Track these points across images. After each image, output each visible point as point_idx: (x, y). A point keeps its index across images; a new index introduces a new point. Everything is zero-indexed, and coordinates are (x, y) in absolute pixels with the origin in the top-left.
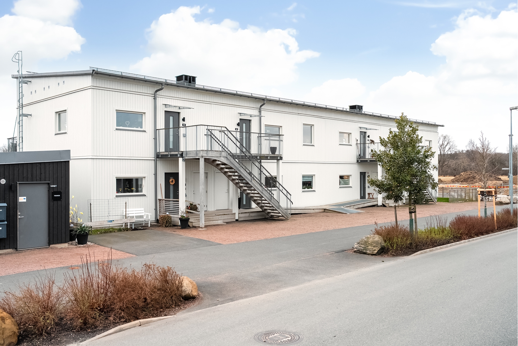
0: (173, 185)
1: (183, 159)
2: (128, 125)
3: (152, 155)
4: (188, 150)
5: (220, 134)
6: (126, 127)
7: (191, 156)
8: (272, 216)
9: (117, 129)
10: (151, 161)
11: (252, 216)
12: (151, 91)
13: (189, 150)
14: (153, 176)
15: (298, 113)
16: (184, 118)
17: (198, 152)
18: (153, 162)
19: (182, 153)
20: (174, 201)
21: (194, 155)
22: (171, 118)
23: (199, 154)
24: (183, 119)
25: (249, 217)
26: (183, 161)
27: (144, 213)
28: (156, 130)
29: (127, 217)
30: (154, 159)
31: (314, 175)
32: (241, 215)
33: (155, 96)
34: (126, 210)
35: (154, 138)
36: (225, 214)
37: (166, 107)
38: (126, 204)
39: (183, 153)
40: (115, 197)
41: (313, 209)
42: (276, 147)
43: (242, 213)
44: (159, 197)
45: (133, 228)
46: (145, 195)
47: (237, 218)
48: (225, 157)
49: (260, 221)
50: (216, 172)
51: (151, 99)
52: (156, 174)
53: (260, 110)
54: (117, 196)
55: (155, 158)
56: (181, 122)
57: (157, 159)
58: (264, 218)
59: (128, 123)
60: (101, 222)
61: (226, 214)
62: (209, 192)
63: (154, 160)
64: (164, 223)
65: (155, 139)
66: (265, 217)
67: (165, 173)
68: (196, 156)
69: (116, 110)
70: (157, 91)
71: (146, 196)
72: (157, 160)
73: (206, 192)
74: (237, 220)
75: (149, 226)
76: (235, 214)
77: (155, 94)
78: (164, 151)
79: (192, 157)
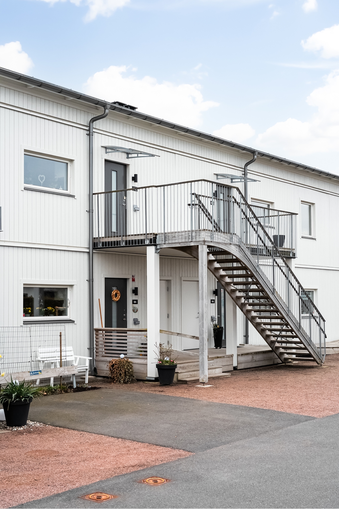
0: (117, 302)
1: (157, 249)
2: (42, 183)
3: (83, 243)
4: (169, 231)
5: (190, 209)
6: (40, 185)
7: (177, 241)
8: (286, 359)
9: (26, 189)
10: (82, 254)
11: (256, 361)
12: (83, 119)
13: (172, 231)
14: (87, 283)
15: (294, 182)
16: (136, 175)
17: (194, 234)
18: (86, 256)
19: (154, 236)
20: (118, 332)
21: (183, 241)
22: (114, 174)
23: (197, 237)
24: (133, 177)
25: (252, 361)
26: (156, 252)
27: (74, 356)
28: (91, 195)
29: (63, 364)
30: (88, 251)
31: (316, 290)
32: (242, 359)
33: (89, 130)
34: (61, 350)
35: (88, 210)
36: (218, 357)
37: (106, 153)
38: (61, 336)
39: (156, 238)
40: (22, 324)
41: (333, 348)
42: (284, 236)
43: (242, 355)
44: (97, 325)
45: (75, 386)
46: (72, 322)
47: (235, 364)
48: (237, 245)
49: (265, 370)
50: (183, 279)
51: (82, 134)
52: (91, 281)
53: (244, 172)
54: (25, 323)
55: (89, 248)
56: (131, 184)
57: (94, 251)
58: (272, 363)
59: (43, 177)
60: (18, 374)
61: (220, 357)
62: (172, 316)
63: (89, 253)
64: (120, 375)
65: (91, 211)
66: (274, 362)
67: (106, 279)
68: (190, 240)
69: (25, 151)
70: (94, 120)
71: (75, 323)
72: (93, 253)
73: (168, 317)
74: (235, 368)
75: (87, 382)
76: (232, 356)
77: (89, 127)
78: (103, 236)
79: (179, 243)
